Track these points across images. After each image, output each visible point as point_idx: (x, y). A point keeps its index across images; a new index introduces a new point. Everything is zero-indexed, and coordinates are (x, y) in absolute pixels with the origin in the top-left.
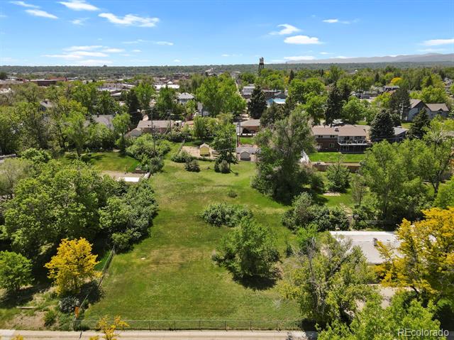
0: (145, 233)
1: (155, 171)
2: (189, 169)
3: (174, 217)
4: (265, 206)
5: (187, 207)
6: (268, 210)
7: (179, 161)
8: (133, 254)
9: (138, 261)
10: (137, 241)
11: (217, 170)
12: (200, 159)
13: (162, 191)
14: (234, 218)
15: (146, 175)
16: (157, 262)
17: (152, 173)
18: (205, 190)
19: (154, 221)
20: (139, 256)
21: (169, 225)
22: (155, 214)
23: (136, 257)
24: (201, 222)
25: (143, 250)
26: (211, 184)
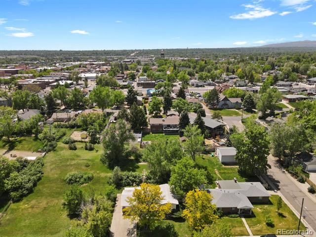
0: (30, 191)
1: (50, 151)
2: (71, 148)
3: (50, 181)
4: (102, 172)
5: (60, 174)
6: (103, 175)
7: (67, 143)
8: (21, 203)
9: (23, 207)
10: (26, 195)
11: (86, 149)
12: (79, 141)
13: (49, 164)
14: (82, 180)
15: (44, 154)
16: (32, 207)
17: (47, 152)
18: (73, 162)
19: (38, 183)
20: (25, 204)
21: (46, 185)
22: (40, 179)
23: (23, 205)
24: (64, 183)
25: (27, 201)
26: (79, 158)
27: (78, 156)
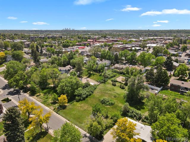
0: (84, 99)
2: (113, 85)
3: (94, 98)
4: (121, 103)
5: (100, 96)
6: (120, 105)
7: (112, 81)
8: (78, 103)
9: (78, 105)
10: (82, 100)
11: (120, 88)
12: (119, 82)
13: (98, 89)
14: (108, 103)
15: (99, 83)
16: (81, 107)
17: (101, 83)
18: (110, 92)
19: (89, 97)
20: (79, 104)
21: (91, 99)
22: (90, 95)
23: (78, 104)
24: (99, 101)
25: (81, 103)
26: (113, 91)
27: (114, 90)
